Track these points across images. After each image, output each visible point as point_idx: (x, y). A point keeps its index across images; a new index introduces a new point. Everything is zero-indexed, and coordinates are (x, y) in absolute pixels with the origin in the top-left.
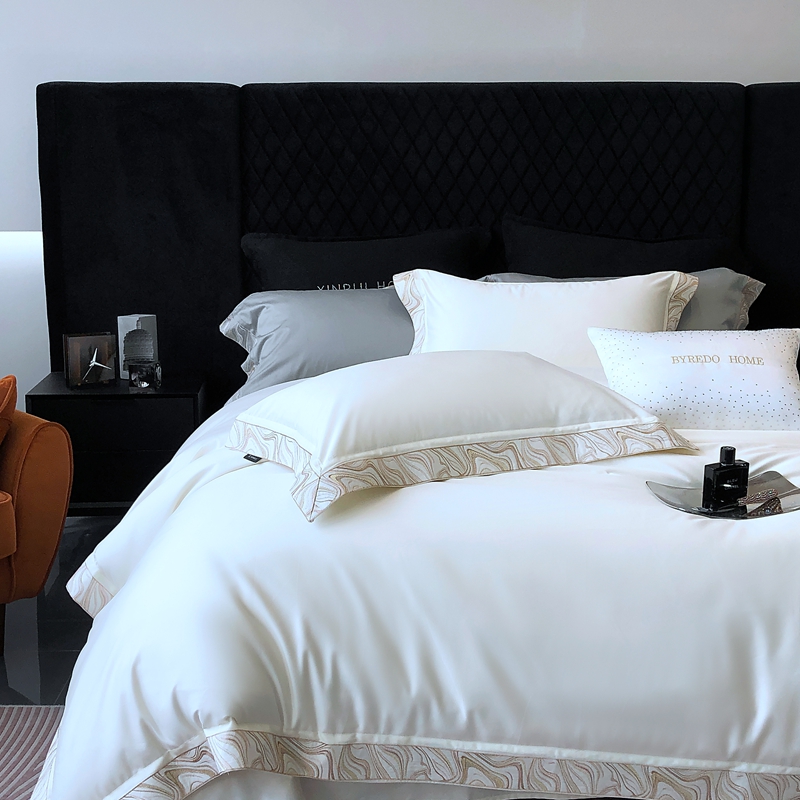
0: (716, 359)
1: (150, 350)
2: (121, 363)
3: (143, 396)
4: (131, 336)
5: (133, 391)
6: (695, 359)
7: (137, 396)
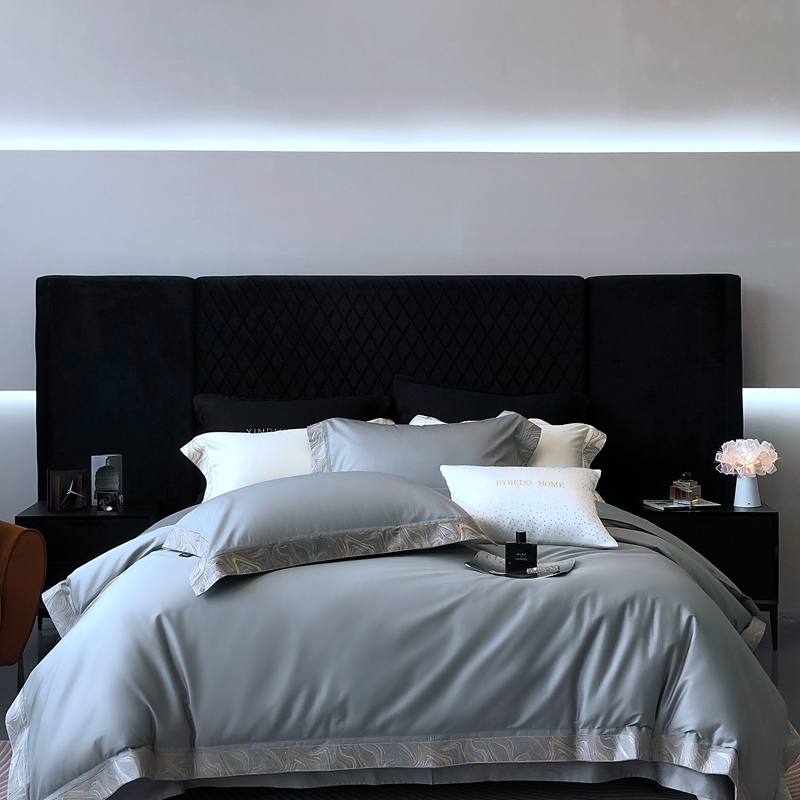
1: (116, 484)
2: (93, 493)
3: (108, 517)
4: (101, 471)
5: (100, 514)
7: (103, 517)
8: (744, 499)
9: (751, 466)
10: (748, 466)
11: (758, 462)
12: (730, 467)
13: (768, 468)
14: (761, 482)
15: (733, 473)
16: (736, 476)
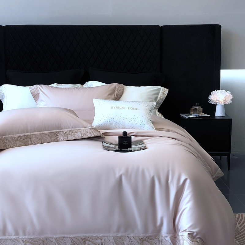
0: (124, 108)
6: (118, 108)
8: (219, 113)
9: (222, 101)
10: (221, 101)
11: (225, 99)
12: (214, 101)
13: (229, 101)
14: (226, 107)
15: (215, 103)
16: (216, 104)
